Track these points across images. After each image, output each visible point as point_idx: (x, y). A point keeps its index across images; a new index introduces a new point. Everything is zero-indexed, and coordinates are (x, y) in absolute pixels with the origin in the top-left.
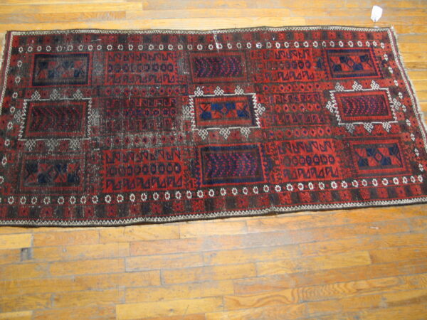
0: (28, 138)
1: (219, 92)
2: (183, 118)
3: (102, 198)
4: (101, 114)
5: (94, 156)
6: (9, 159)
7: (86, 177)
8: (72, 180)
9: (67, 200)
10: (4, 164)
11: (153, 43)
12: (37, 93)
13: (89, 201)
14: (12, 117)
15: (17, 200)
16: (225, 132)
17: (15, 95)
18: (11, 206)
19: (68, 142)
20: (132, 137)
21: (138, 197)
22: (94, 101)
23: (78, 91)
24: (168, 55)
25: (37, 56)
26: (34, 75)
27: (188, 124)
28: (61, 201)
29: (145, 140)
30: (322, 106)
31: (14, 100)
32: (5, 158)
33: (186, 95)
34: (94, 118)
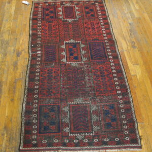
0: (93, 130)
1: (64, 53)
2: (77, 66)
3: (119, 95)
4: (77, 98)
5: (100, 99)
6: (105, 137)
7: (110, 102)
8: (112, 107)
9: (122, 108)
10: (108, 140)
11: (35, 78)
12: (64, 130)
13: (120, 99)
14: (80, 141)
15: (126, 130)
16: (83, 52)
17: (66, 141)
18: (129, 132)
19: (93, 111)
20: (88, 85)
21: (116, 81)
22: (69, 102)
23: (63, 109)
24: (42, 71)
25: (39, 132)
26: (53, 133)
27: (80, 64)
28: (123, 111)
29: (89, 80)
30: (70, 23)
31: (69, 141)
32: (105, 140)
33: (65, 65)
34: (79, 101)
